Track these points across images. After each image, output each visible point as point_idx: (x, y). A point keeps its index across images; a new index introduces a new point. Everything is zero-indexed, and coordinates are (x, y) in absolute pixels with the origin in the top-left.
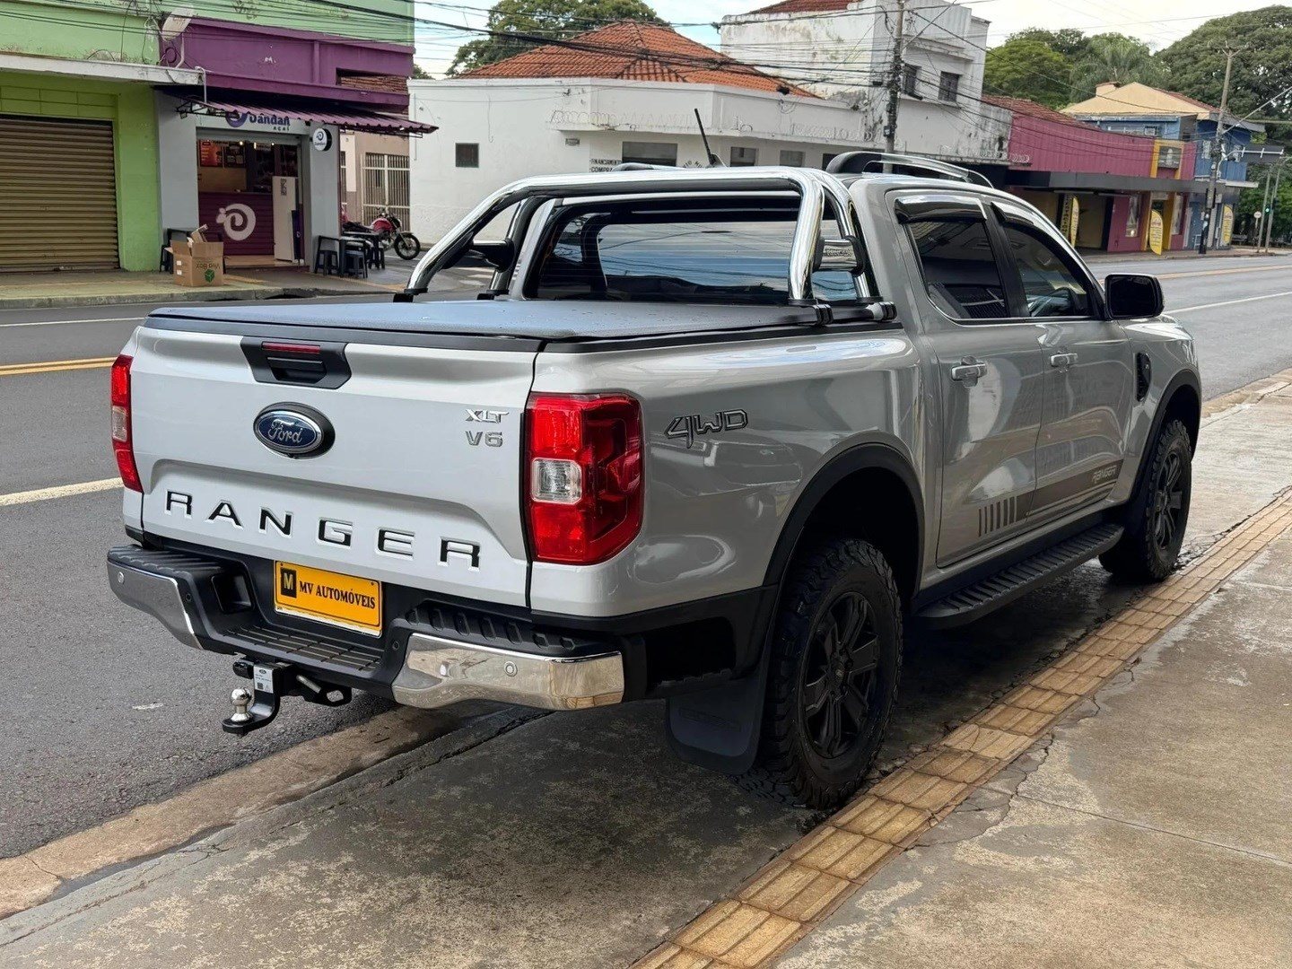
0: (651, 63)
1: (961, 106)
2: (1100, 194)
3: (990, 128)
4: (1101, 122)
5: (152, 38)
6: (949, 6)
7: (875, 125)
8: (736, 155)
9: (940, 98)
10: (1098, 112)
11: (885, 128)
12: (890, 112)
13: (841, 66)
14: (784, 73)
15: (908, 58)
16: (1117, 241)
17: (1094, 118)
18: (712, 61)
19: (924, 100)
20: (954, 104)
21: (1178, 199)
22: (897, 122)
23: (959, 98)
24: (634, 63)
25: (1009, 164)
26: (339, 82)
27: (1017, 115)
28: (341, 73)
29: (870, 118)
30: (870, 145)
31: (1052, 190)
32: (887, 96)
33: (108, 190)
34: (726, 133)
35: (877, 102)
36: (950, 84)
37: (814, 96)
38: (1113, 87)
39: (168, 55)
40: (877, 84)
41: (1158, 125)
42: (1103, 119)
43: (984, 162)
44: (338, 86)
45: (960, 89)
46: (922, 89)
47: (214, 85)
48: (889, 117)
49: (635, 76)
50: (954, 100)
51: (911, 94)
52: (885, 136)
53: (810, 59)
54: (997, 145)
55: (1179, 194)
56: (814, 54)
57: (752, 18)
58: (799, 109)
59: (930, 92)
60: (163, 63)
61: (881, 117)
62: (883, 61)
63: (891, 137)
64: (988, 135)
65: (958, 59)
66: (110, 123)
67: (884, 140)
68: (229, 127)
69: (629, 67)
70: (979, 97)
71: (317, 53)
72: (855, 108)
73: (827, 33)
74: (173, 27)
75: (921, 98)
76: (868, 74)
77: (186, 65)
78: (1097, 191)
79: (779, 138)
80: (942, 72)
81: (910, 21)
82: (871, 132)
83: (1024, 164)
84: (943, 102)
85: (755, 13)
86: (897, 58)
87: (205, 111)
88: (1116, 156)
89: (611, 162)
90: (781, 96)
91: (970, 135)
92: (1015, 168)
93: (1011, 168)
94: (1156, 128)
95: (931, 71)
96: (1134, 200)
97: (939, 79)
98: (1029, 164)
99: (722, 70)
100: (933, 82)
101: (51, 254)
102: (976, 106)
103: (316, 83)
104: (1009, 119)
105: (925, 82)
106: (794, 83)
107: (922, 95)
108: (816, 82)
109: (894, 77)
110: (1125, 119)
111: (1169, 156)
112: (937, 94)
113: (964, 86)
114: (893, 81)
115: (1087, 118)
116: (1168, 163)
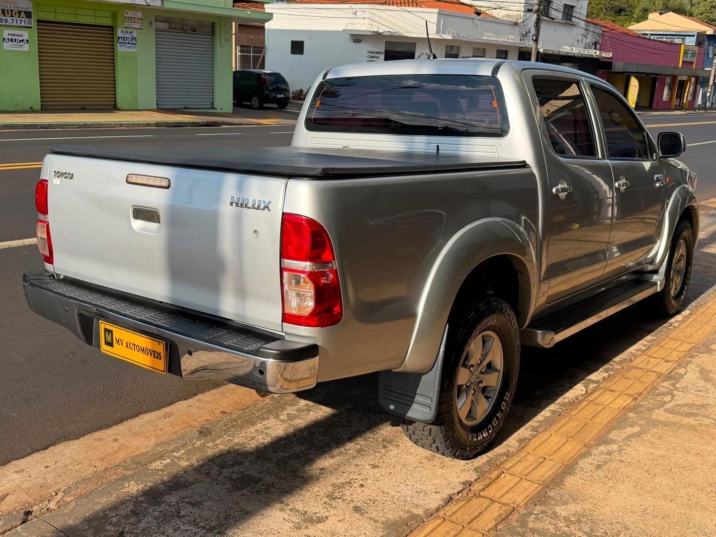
1: (574, 24)
2: (650, 75)
3: (590, 37)
4: (651, 35)
7: (526, 34)
8: (449, 49)
9: (563, 19)
10: (649, 29)
11: (533, 36)
12: (536, 27)
14: (475, 3)
16: (658, 103)
17: (647, 32)
19: (555, 20)
20: (571, 23)
21: (693, 79)
22: (540, 33)
23: (573, 19)
25: (599, 57)
26: (233, 6)
27: (606, 30)
29: (523, 30)
30: (523, 45)
31: (623, 73)
32: (535, 16)
34: (444, 37)
35: (529, 21)
36: (569, 11)
37: (493, 17)
38: (658, 14)
40: (530, 11)
41: (683, 37)
42: (652, 33)
43: (587, 56)
44: (234, 8)
45: (574, 14)
46: (553, 13)
48: (535, 29)
49: (393, 4)
50: (571, 20)
51: (547, 17)
52: (533, 40)
54: (594, 47)
55: (694, 77)
59: (557, 15)
61: (530, 29)
63: (536, 41)
64: (588, 41)
66: (112, 27)
67: (532, 42)
70: (584, 18)
72: (516, 24)
75: (553, 19)
76: (524, 5)
78: (648, 74)
79: (472, 40)
80: (565, 5)
82: (524, 38)
83: (608, 58)
84: (564, 21)
88: (660, 54)
89: (379, 52)
90: (477, 16)
91: (579, 41)
92: (603, 60)
93: (600, 60)
94: (682, 39)
95: (558, 3)
96: (668, 80)
97: (562, 8)
98: (611, 58)
100: (560, 10)
101: (80, 100)
102: (582, 24)
103: (222, 6)
104: (600, 32)
105: (555, 9)
106: (481, 9)
107: (552, 16)
108: (496, 9)
109: (539, 6)
110: (665, 33)
111: (689, 55)
112: (561, 16)
113: (576, 12)
114: (539, 9)
115: (643, 32)
116: (689, 59)
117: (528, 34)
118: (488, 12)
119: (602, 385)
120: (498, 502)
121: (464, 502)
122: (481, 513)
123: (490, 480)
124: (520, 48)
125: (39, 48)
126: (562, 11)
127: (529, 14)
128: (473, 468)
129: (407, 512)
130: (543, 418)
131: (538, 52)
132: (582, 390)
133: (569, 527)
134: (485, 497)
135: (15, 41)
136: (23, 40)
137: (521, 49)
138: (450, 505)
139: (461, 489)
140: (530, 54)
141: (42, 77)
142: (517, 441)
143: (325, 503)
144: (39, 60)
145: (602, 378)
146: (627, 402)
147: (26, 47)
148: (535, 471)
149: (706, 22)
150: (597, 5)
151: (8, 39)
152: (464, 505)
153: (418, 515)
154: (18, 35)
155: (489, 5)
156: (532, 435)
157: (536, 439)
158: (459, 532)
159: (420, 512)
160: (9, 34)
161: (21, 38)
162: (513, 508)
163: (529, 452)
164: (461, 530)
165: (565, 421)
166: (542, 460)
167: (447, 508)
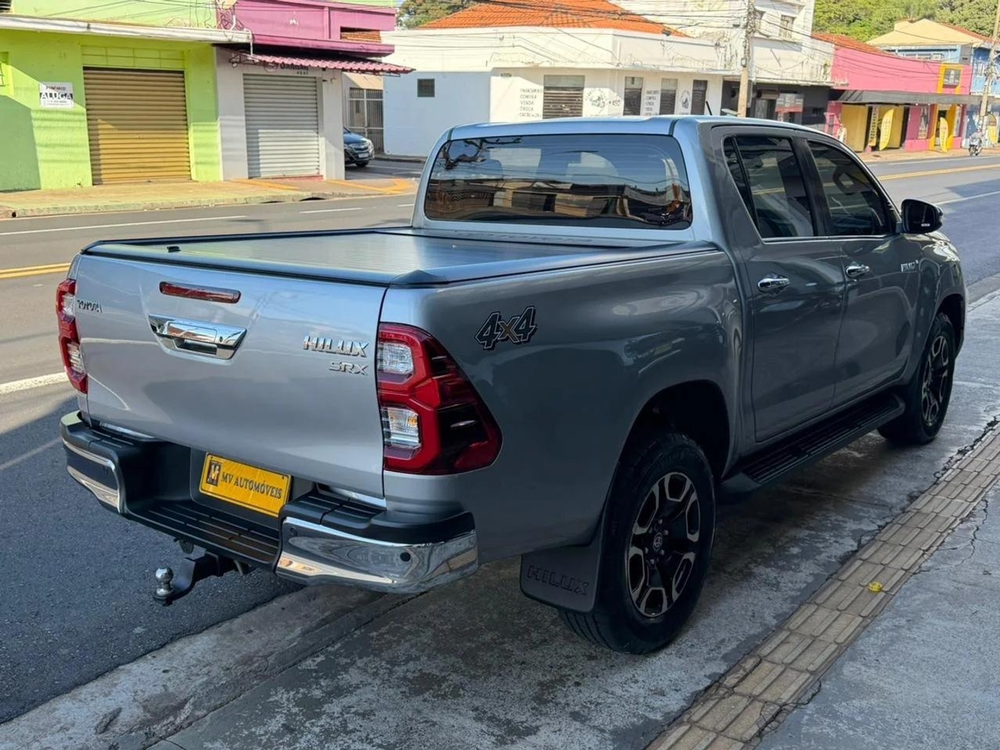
2: (899, 106)
3: (818, 58)
4: (898, 50)
7: (732, 57)
8: (629, 83)
10: (896, 43)
12: (745, 47)
17: (893, 48)
25: (832, 84)
26: (342, 37)
27: (840, 47)
28: (344, 30)
29: (728, 52)
31: (864, 104)
35: (734, 40)
37: (688, 36)
38: (908, 23)
39: (223, 21)
40: (736, 26)
42: (901, 48)
44: (342, 40)
45: (795, 28)
46: (768, 29)
47: (258, 42)
49: (553, 25)
51: (760, 33)
55: (958, 105)
58: (675, 45)
60: (220, 27)
61: (737, 51)
63: (746, 66)
64: (816, 63)
70: (810, 34)
72: (718, 44)
75: (768, 36)
77: (237, 28)
82: (729, 64)
88: (911, 77)
89: (535, 90)
90: (664, 37)
92: (836, 88)
96: (925, 110)
98: (846, 84)
100: (776, 23)
106: (671, 26)
109: (748, 20)
110: (918, 48)
111: (952, 77)
115: (887, 48)
116: (951, 82)
117: (735, 58)
118: (680, 30)
119: (877, 538)
120: (759, 701)
121: (713, 703)
122: (738, 716)
123: (744, 670)
124: (724, 77)
125: (87, 104)
126: (779, 25)
128: (720, 656)
129: (642, 718)
130: (805, 585)
132: (852, 546)
133: (855, 731)
134: (741, 694)
135: (56, 96)
136: (65, 95)
137: (727, 79)
138: (696, 706)
139: (708, 684)
140: (739, 85)
141: (92, 142)
142: (774, 618)
143: (533, 709)
144: (88, 120)
145: (877, 528)
146: (914, 559)
147: (70, 104)
148: (802, 656)
149: (974, 31)
150: (824, 12)
151: (47, 94)
152: (714, 705)
153: (656, 721)
154: (59, 88)
156: (792, 608)
157: (798, 613)
158: (713, 742)
159: (659, 717)
160: (47, 87)
162: (778, 708)
163: (792, 632)
164: (715, 739)
165: (834, 587)
166: (809, 641)
167: (693, 710)
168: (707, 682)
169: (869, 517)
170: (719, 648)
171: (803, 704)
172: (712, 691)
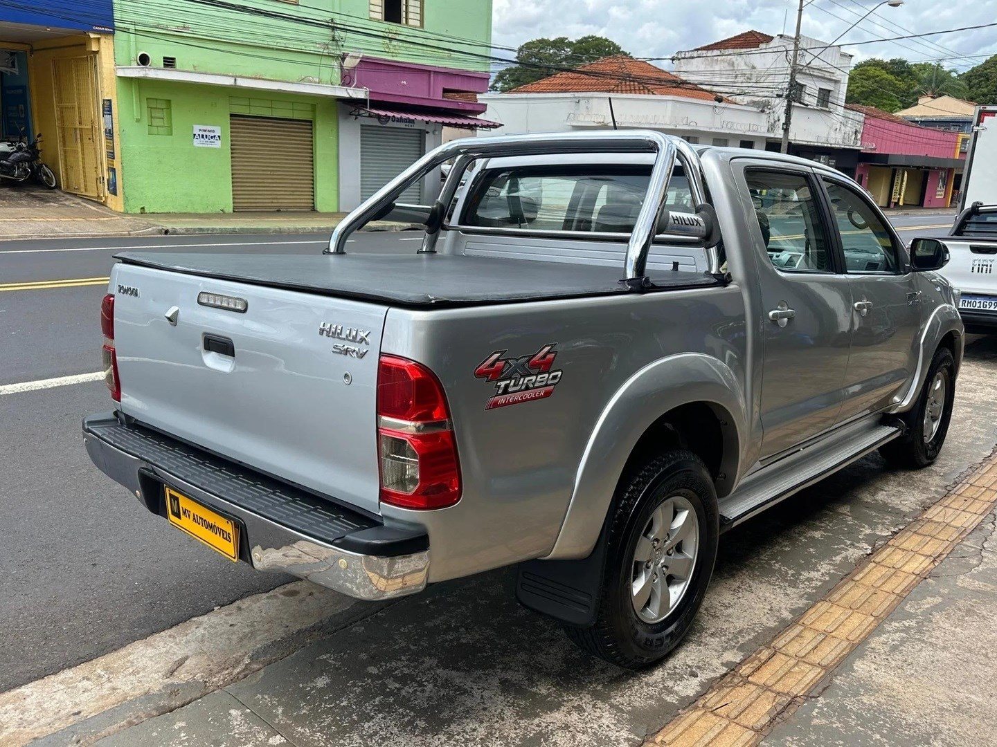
0: (632, 83)
1: (831, 110)
2: (921, 170)
3: (849, 125)
4: (921, 121)
5: (337, 70)
6: (827, 47)
7: (775, 122)
9: (817, 105)
10: (919, 115)
11: (783, 124)
12: (786, 114)
13: (755, 85)
14: (715, 89)
15: (800, 79)
16: (930, 201)
17: (917, 119)
18: (675, 82)
19: (809, 107)
20: (827, 109)
22: (791, 121)
23: (830, 105)
24: (621, 83)
25: (862, 148)
26: (443, 97)
27: (868, 117)
28: (446, 91)
29: (772, 118)
30: (772, 135)
31: (889, 166)
32: (785, 103)
33: (308, 162)
34: (678, 127)
35: (777, 108)
36: (825, 97)
37: (735, 103)
38: (930, 99)
39: (346, 80)
40: (779, 96)
41: (961, 125)
42: (922, 119)
43: (846, 147)
44: (444, 99)
45: (831, 99)
46: (807, 99)
47: (375, 99)
48: (786, 117)
49: (622, 91)
50: (827, 107)
51: (800, 103)
52: (782, 129)
53: (733, 80)
54: (854, 136)
56: (736, 77)
57: (695, 54)
58: (726, 111)
59: (812, 101)
60: (343, 85)
61: (779, 117)
62: (782, 81)
63: (786, 130)
64: (848, 129)
65: (830, 80)
66: (311, 122)
67: (782, 132)
68: (379, 124)
69: (618, 86)
70: (843, 104)
71: (432, 78)
72: (763, 111)
73: (745, 63)
74: (349, 63)
75: (807, 105)
77: (357, 86)
78: (918, 168)
79: (713, 130)
80: (820, 89)
81: (803, 56)
82: (772, 128)
83: (871, 149)
84: (819, 108)
85: (697, 50)
86: (793, 78)
87: (367, 114)
88: (932, 145)
90: (717, 103)
91: (836, 129)
92: (865, 152)
93: (862, 151)
94: (959, 126)
95: (812, 87)
96: (943, 174)
97: (817, 93)
98: (875, 149)
99: (681, 88)
100: (813, 94)
101: (276, 201)
102: (841, 110)
103: (431, 97)
104: (862, 119)
105: (809, 94)
106: (722, 95)
107: (806, 103)
108: (739, 95)
109: (790, 91)
110: (938, 120)
112: (816, 102)
113: (834, 97)
114: (789, 94)
115: (912, 119)
117: (777, 123)
118: (730, 98)
119: (890, 543)
120: (772, 692)
121: (728, 690)
122: (751, 705)
123: (760, 661)
124: (768, 138)
125: (232, 145)
126: (817, 95)
127: (778, 100)
128: (737, 646)
129: (659, 701)
130: (821, 583)
131: (790, 143)
132: (866, 549)
134: (754, 684)
135: (206, 137)
136: (215, 136)
137: (770, 141)
138: (711, 693)
139: (724, 672)
140: (780, 145)
141: (234, 176)
142: (790, 612)
144: (232, 157)
145: (890, 533)
146: (924, 565)
147: (218, 144)
148: (815, 651)
151: (199, 135)
152: (729, 693)
153: (673, 704)
154: (209, 131)
155: (731, 91)
156: (807, 605)
157: (813, 610)
158: (725, 728)
159: (675, 700)
160: (200, 130)
161: (212, 134)
162: (790, 699)
163: (806, 628)
164: (727, 726)
165: (848, 587)
166: (823, 637)
167: (708, 696)
168: (724, 670)
169: (883, 524)
170: (737, 638)
171: (813, 697)
172: (728, 679)
